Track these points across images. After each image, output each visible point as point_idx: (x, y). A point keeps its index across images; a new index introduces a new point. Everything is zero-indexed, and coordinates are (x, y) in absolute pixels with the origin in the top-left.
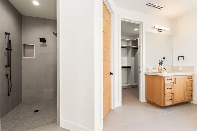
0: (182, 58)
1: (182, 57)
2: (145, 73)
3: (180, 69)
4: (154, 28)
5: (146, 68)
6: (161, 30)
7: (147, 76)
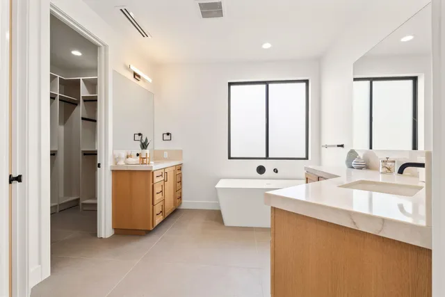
0: (168, 137)
1: (168, 134)
2: (111, 166)
3: (166, 155)
4: (128, 68)
5: (114, 155)
6: (139, 76)
7: (116, 173)
